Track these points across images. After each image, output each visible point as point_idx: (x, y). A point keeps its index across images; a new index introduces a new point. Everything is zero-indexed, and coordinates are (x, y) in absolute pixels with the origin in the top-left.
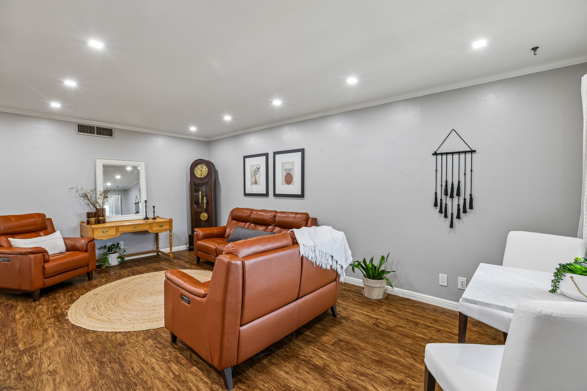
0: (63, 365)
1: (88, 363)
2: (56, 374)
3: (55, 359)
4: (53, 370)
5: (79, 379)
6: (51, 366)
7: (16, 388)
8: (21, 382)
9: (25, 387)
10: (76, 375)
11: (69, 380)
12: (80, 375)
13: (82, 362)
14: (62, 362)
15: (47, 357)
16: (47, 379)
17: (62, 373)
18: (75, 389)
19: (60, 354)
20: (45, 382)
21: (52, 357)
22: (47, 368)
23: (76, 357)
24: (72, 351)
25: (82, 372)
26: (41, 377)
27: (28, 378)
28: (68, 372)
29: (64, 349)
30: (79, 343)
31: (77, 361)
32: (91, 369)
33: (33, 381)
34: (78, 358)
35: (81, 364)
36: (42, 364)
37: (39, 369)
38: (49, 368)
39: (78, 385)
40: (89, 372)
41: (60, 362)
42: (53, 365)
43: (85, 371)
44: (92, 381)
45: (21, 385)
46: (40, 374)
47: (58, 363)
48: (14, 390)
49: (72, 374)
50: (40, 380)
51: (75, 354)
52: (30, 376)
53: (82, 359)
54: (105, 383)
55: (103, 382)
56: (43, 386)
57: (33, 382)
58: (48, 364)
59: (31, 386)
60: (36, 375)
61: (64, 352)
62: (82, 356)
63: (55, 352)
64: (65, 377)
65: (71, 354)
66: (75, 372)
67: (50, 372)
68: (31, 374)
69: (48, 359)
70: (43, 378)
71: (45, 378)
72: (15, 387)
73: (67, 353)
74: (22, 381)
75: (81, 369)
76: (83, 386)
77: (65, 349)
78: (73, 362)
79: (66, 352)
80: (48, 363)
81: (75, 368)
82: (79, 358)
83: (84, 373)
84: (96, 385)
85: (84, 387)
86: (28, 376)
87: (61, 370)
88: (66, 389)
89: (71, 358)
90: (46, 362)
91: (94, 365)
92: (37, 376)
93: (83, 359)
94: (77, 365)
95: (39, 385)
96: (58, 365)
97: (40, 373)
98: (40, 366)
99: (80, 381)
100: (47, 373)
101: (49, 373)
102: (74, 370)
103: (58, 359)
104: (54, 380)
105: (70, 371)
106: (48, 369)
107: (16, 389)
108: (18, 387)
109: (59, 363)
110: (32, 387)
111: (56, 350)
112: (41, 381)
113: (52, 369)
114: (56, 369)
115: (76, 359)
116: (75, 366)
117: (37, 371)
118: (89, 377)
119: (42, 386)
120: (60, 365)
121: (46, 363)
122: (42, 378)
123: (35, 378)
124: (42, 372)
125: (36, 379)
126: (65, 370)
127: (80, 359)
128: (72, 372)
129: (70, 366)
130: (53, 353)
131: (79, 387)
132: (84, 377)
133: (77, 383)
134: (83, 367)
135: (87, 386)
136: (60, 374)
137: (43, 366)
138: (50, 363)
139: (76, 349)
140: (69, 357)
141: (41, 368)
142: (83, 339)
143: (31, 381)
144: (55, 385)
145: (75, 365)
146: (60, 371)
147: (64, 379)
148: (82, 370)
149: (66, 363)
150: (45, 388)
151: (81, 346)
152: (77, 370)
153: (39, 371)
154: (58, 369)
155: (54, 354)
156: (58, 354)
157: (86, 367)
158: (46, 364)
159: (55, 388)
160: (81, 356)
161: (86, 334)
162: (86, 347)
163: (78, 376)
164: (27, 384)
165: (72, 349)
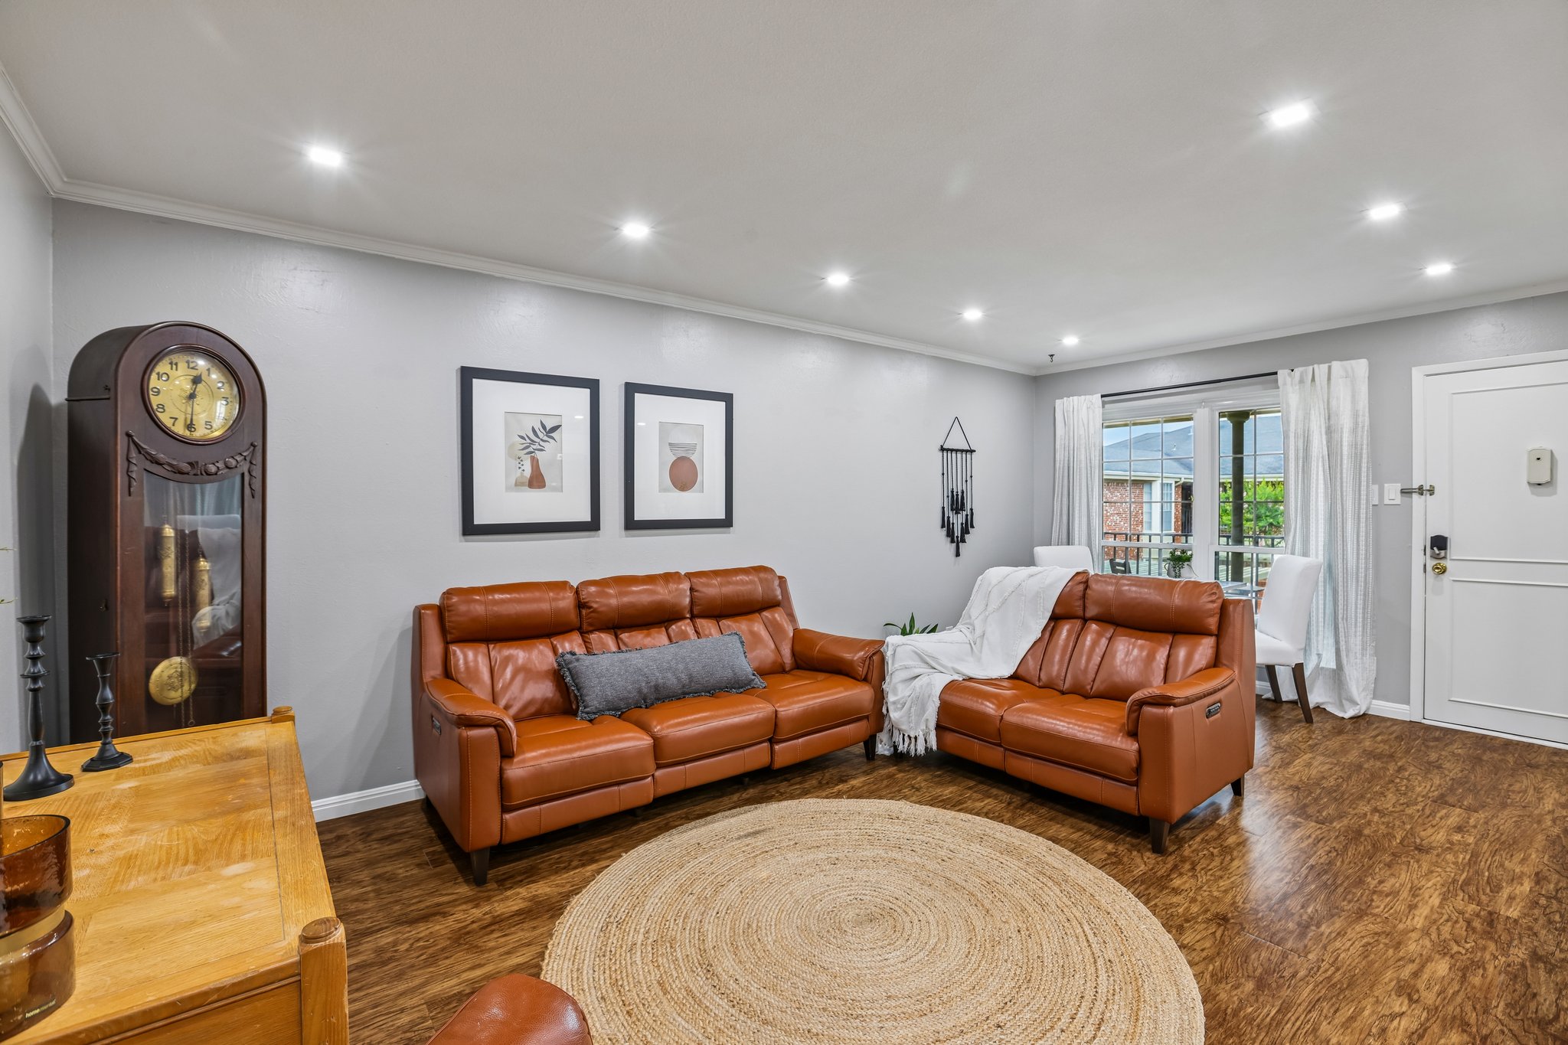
0: (1371, 988)
1: (1325, 947)
2: (1402, 983)
3: (1375, 1017)
4: (1400, 996)
5: (1373, 938)
6: (1397, 1009)
7: (1505, 1029)
8: (1489, 1031)
9: (1484, 1013)
10: (1369, 948)
11: (1391, 952)
12: (1364, 941)
13: (1332, 959)
14: (1366, 995)
15: (1386, 1040)
16: (1429, 990)
17: (1389, 973)
18: (1397, 932)
19: (1352, 1019)
20: (1437, 987)
21: (1374, 1030)
22: (1409, 1012)
23: (1329, 978)
24: (1318, 1000)
25: (1354, 943)
26: (1437, 1004)
27: (1465, 1028)
28: (1376, 965)
29: (1329, 1023)
30: (1278, 1003)
31: (1338, 969)
32: (1334, 935)
33: (1458, 1009)
34: (1330, 973)
35: (1337, 958)
36: (1413, 1033)
37: (1428, 1024)
38: (1404, 1009)
39: (1385, 931)
40: (1346, 933)
41: (1371, 1000)
42: (1390, 1008)
43: (1349, 940)
44: (1357, 918)
45: (1491, 1025)
46: (1436, 1013)
47: (1377, 1002)
48: (1511, 1028)
49: (1375, 954)
50: (1445, 998)
51: (1320, 986)
52: (1459, 1027)
53: (1324, 963)
54: (1344, 900)
55: (1345, 903)
56: (1445, 983)
57: (1461, 1008)
58: (1398, 1019)
59: (1470, 1003)
60: (1444, 1019)
61: (1338, 1014)
62: (1315, 969)
63: (1357, 1036)
64: (1391, 962)
65: (1329, 996)
66: (1366, 953)
67: (1410, 997)
68: (1454, 1031)
69: (1390, 1033)
70: (1435, 998)
71: (1431, 993)
72: (1506, 1031)
73: (1333, 1005)
74: (1484, 1032)
75: (1349, 949)
76: (1380, 925)
77: (1324, 1023)
78: (1347, 976)
79: (1332, 1011)
80: (1396, 1023)
81: (1356, 961)
82: (1326, 971)
83: (1353, 940)
84: (1359, 908)
85: (1380, 923)
86: (1464, 1031)
87: (1387, 980)
88: (1410, 943)
89: (1338, 986)
90: (1398, 1029)
91: (1322, 935)
92: (1444, 1015)
93: (1323, 961)
94: (1348, 963)
95: (1451, 991)
96: (1381, 998)
97: (1434, 1015)
98: (1421, 1031)
99: (1376, 934)
100: (1417, 1001)
101: (1415, 997)
102: (1364, 959)
103: (1366, 1013)
104: (1416, 975)
105: (1371, 964)
106: (1410, 1007)
107: (1506, 1026)
108: (1500, 1027)
109: (1375, 999)
110: (1468, 998)
111: (1347, 1038)
112: (1442, 996)
113: (1401, 999)
114: (1393, 993)
115: (1334, 973)
116: (1354, 964)
117: (1435, 1025)
118: (1354, 926)
119: (1448, 985)
120: (1376, 994)
121: (1401, 1028)
122: (1435, 1001)
123: (1451, 1013)
124: (1428, 1012)
125: (1451, 1008)
126: (1379, 974)
127: (1327, 966)
128: (1370, 958)
129: (1361, 972)
130: (1362, 1036)
131: (1388, 929)
132: (1362, 934)
133: (1384, 936)
134: (1343, 948)
135: (1374, 918)
136: (1395, 975)
137: (1414, 1026)
138: (1393, 1017)
139: (1306, 995)
140: (1342, 990)
141: (1422, 1025)
142: (1256, 1005)
143: (1464, 1014)
144: (1423, 966)
145: (1349, 965)
146: (1391, 981)
147: (1399, 960)
148: (1352, 945)
149: (1361, 985)
150: (1444, 977)
151: (1285, 993)
152: (1359, 953)
153: (1431, 1021)
154: (1390, 988)
155: (1360, 1034)
156: (1354, 1025)
157: (1338, 944)
158: (1403, 1023)
159: (1427, 959)
160: (1318, 971)
161: (1229, 1011)
162: (1282, 980)
163: (1370, 944)
164: (1477, 1015)
165: (1311, 1005)
